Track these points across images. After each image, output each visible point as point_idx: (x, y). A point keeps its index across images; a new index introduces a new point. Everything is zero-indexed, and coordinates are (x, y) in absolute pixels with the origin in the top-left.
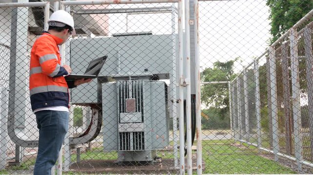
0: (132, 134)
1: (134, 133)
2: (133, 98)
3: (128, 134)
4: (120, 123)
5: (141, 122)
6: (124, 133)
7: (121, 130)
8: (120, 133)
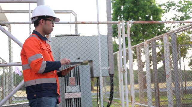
1: (75, 99)
2: (73, 76)
6: (68, 99)
7: (66, 97)
8: (66, 99)
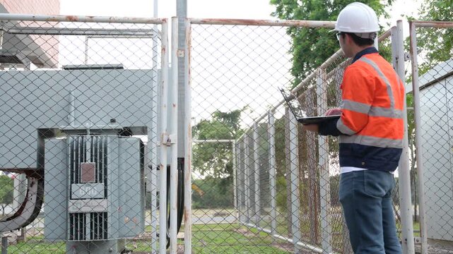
0: (89, 215)
1: (91, 214)
2: (92, 161)
3: (82, 215)
4: (71, 199)
5: (103, 197)
6: (76, 214)
7: (71, 210)
8: (71, 214)
